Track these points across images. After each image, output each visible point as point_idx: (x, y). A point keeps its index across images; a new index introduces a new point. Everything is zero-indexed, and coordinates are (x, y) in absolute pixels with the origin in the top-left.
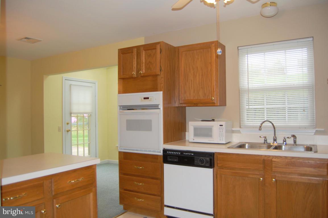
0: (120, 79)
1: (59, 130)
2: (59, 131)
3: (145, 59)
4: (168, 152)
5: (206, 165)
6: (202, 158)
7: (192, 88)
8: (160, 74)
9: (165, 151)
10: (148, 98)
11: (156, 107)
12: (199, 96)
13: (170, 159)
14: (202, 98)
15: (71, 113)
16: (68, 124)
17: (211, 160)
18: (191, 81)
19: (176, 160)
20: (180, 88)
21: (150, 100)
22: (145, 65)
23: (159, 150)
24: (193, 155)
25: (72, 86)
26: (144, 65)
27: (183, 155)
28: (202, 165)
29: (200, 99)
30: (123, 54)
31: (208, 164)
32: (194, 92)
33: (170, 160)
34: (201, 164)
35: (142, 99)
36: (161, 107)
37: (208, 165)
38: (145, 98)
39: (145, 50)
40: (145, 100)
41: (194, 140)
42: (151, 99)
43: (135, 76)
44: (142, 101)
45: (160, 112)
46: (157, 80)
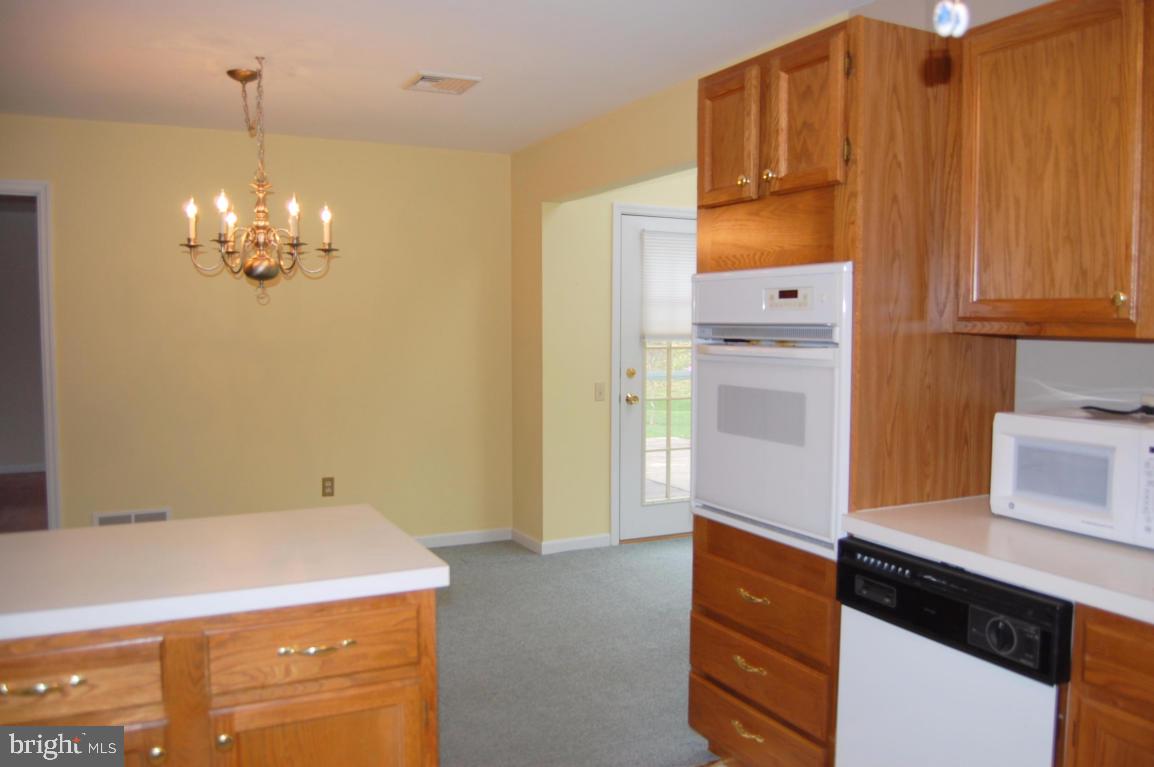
0: (703, 210)
1: (599, 393)
2: (596, 400)
3: (790, 111)
4: (859, 556)
5: (1023, 661)
6: (1001, 617)
7: (1017, 245)
8: (846, 175)
9: (848, 545)
10: (794, 294)
11: (820, 334)
12: (1052, 280)
13: (866, 588)
14: (1066, 295)
15: (643, 337)
16: (631, 374)
17: (1046, 637)
18: (1017, 202)
19: (887, 600)
20: (963, 239)
21: (799, 305)
22: (790, 139)
25: (646, 237)
26: (783, 138)
27: (918, 584)
28: (1003, 655)
29: (1057, 296)
30: (713, 98)
31: (1029, 659)
32: (1029, 263)
33: (865, 592)
34: (995, 650)
35: (772, 298)
36: (844, 334)
37: (1031, 664)
38: (783, 294)
39: (788, 71)
40: (783, 300)
41: (1012, 506)
42: (805, 297)
43: (752, 192)
44: (772, 305)
45: (841, 359)
46: (833, 208)
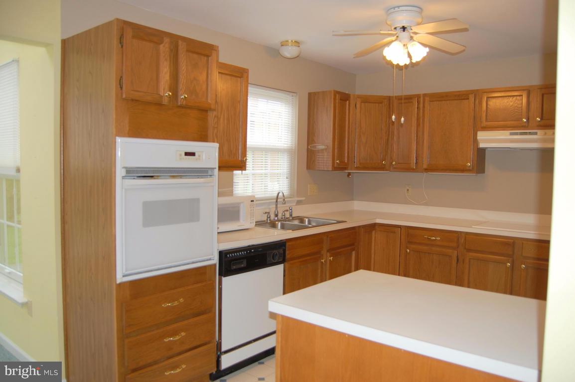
4: (228, 255)
5: (279, 260)
6: (275, 251)
9: (222, 254)
10: (193, 154)
17: (284, 251)
19: (242, 265)
21: (197, 159)
23: (213, 255)
24: (261, 251)
28: (275, 261)
30: (133, 37)
33: (234, 267)
34: (273, 261)
35: (181, 155)
37: (281, 260)
38: (187, 154)
40: (186, 157)
42: (199, 156)
44: (181, 159)
